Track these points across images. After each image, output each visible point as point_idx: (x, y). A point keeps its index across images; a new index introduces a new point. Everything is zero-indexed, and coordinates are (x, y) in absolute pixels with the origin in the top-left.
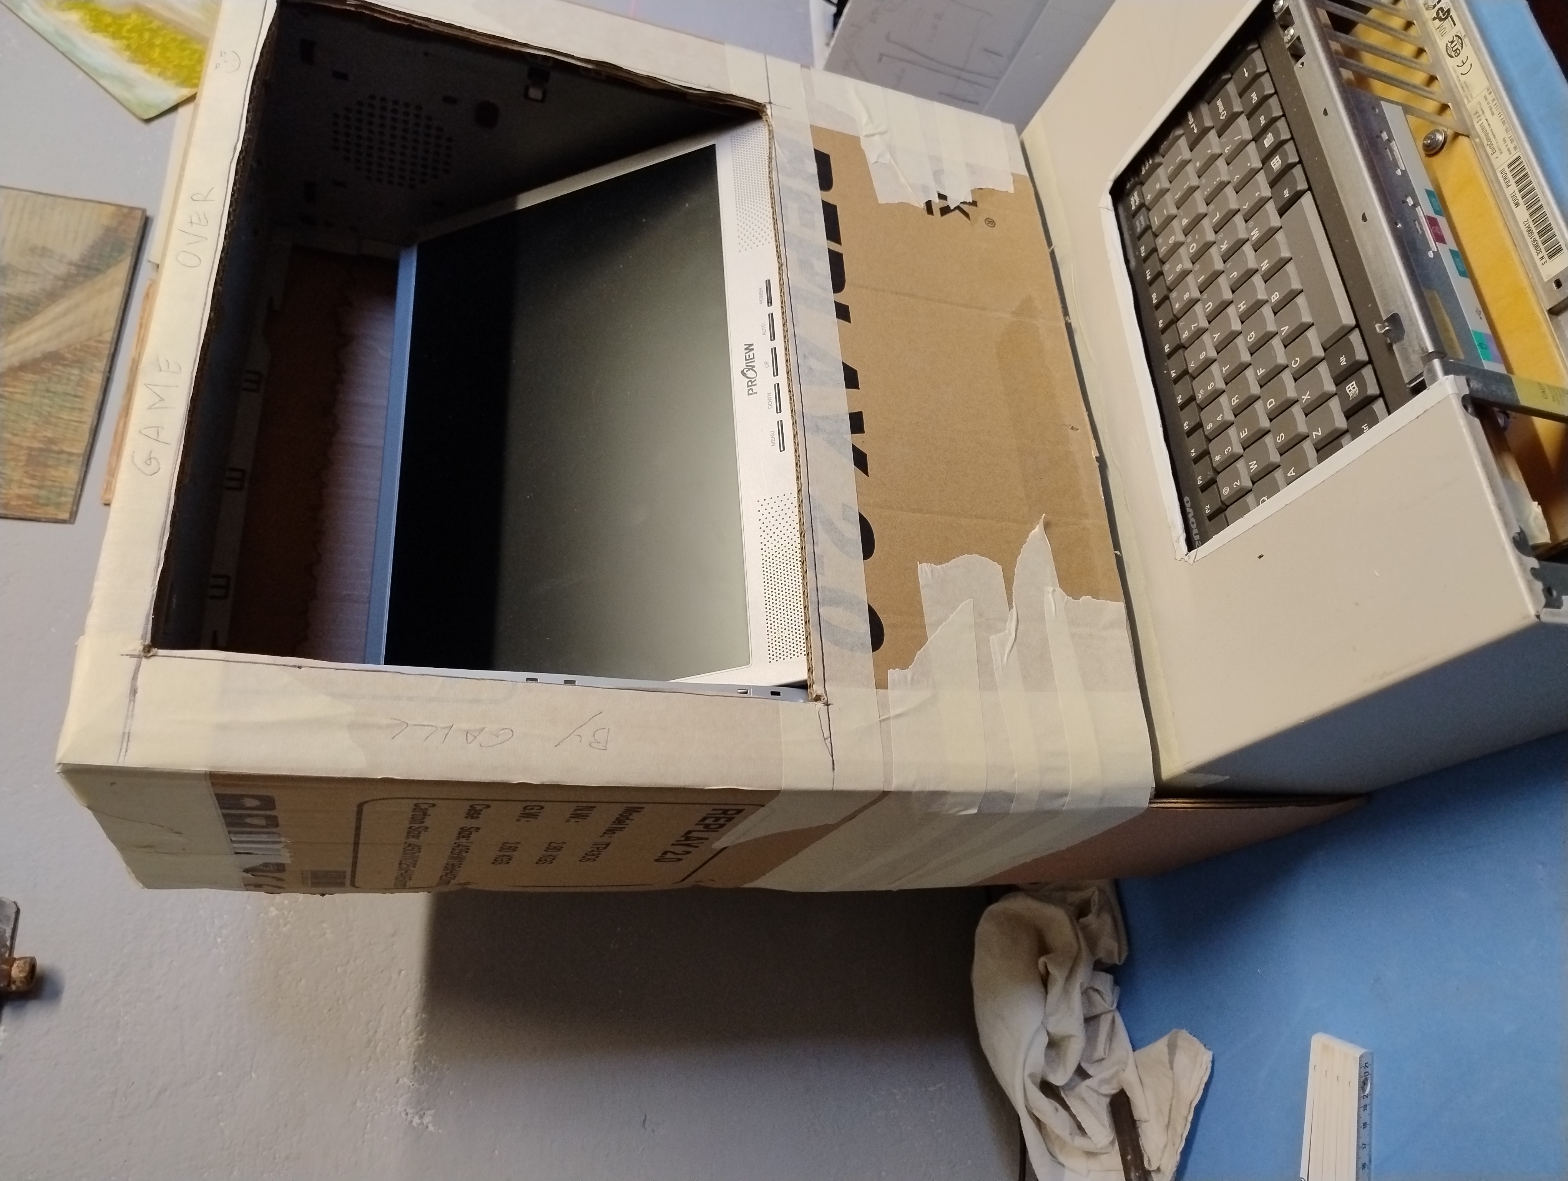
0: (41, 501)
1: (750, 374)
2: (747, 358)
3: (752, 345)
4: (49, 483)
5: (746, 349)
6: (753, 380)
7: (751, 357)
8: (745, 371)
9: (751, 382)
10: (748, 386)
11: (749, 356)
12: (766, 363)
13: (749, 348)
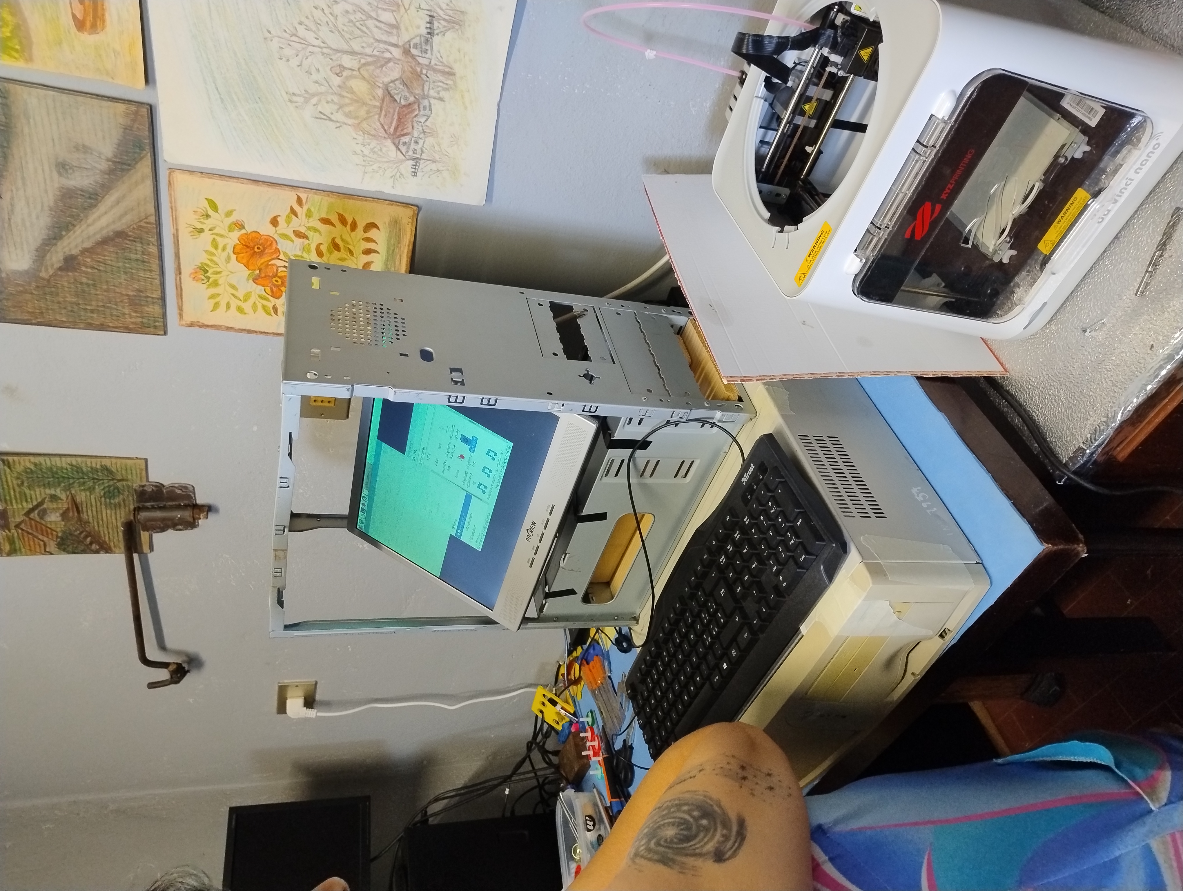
0: (146, 325)
4: (147, 315)
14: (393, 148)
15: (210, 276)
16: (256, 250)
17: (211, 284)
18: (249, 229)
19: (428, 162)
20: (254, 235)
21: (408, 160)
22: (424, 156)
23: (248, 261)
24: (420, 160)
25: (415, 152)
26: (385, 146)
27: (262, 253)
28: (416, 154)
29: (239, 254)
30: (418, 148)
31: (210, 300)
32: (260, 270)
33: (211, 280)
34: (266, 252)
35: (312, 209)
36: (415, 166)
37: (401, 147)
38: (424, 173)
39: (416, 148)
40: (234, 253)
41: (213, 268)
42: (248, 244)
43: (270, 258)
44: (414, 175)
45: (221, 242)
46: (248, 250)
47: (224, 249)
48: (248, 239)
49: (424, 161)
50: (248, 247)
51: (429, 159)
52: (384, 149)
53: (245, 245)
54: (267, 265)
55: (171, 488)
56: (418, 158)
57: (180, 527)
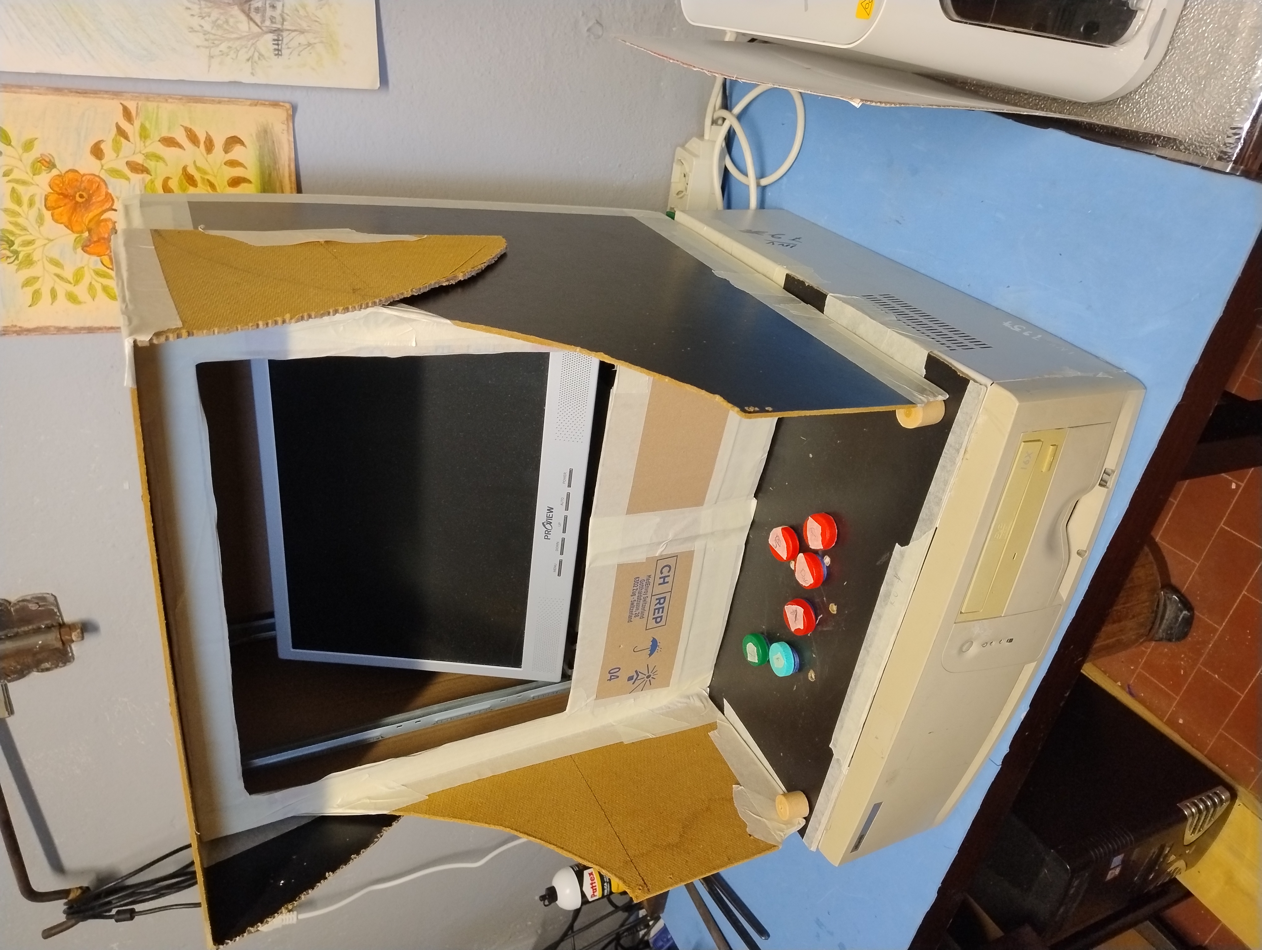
1: (548, 526)
2: (548, 516)
3: (553, 509)
5: (548, 510)
6: (549, 531)
7: (551, 516)
8: (545, 523)
9: (548, 532)
10: (545, 534)
11: (549, 515)
12: (559, 524)
13: (550, 510)
14: (243, 18)
15: (19, 249)
16: (78, 199)
17: (21, 263)
18: (62, 167)
19: (294, 34)
20: (71, 175)
21: (267, 33)
22: (287, 25)
23: (70, 220)
24: (282, 31)
25: (274, 20)
26: (232, 16)
27: (87, 203)
28: (275, 23)
29: (55, 209)
30: (277, 13)
31: (25, 289)
32: (90, 231)
33: (21, 256)
34: (94, 200)
35: (147, 125)
36: (277, 42)
37: (253, 15)
38: (290, 50)
39: (274, 14)
40: (48, 208)
41: (20, 235)
42: (64, 191)
43: (100, 210)
44: (278, 54)
45: (25, 192)
46: (67, 201)
47: (31, 204)
48: (63, 183)
49: (288, 32)
50: (66, 196)
51: (294, 28)
52: (231, 21)
53: (62, 194)
54: (99, 222)
55: (21, 604)
56: (279, 30)
57: (47, 665)
